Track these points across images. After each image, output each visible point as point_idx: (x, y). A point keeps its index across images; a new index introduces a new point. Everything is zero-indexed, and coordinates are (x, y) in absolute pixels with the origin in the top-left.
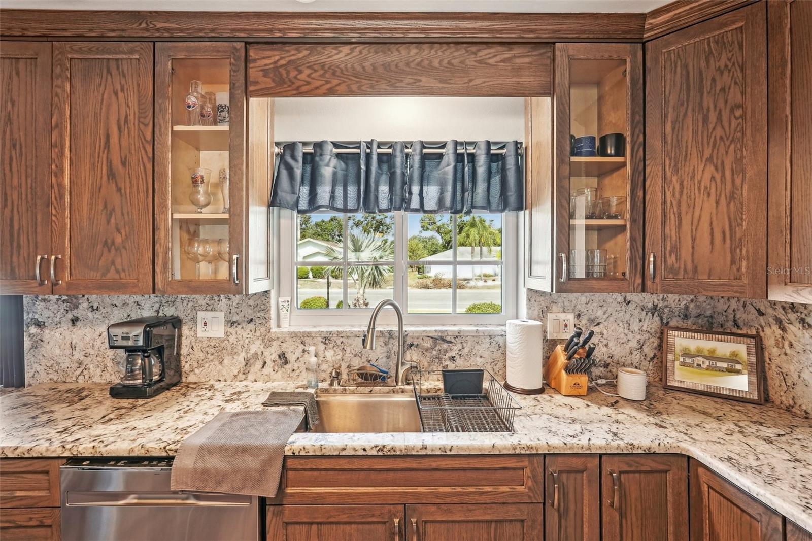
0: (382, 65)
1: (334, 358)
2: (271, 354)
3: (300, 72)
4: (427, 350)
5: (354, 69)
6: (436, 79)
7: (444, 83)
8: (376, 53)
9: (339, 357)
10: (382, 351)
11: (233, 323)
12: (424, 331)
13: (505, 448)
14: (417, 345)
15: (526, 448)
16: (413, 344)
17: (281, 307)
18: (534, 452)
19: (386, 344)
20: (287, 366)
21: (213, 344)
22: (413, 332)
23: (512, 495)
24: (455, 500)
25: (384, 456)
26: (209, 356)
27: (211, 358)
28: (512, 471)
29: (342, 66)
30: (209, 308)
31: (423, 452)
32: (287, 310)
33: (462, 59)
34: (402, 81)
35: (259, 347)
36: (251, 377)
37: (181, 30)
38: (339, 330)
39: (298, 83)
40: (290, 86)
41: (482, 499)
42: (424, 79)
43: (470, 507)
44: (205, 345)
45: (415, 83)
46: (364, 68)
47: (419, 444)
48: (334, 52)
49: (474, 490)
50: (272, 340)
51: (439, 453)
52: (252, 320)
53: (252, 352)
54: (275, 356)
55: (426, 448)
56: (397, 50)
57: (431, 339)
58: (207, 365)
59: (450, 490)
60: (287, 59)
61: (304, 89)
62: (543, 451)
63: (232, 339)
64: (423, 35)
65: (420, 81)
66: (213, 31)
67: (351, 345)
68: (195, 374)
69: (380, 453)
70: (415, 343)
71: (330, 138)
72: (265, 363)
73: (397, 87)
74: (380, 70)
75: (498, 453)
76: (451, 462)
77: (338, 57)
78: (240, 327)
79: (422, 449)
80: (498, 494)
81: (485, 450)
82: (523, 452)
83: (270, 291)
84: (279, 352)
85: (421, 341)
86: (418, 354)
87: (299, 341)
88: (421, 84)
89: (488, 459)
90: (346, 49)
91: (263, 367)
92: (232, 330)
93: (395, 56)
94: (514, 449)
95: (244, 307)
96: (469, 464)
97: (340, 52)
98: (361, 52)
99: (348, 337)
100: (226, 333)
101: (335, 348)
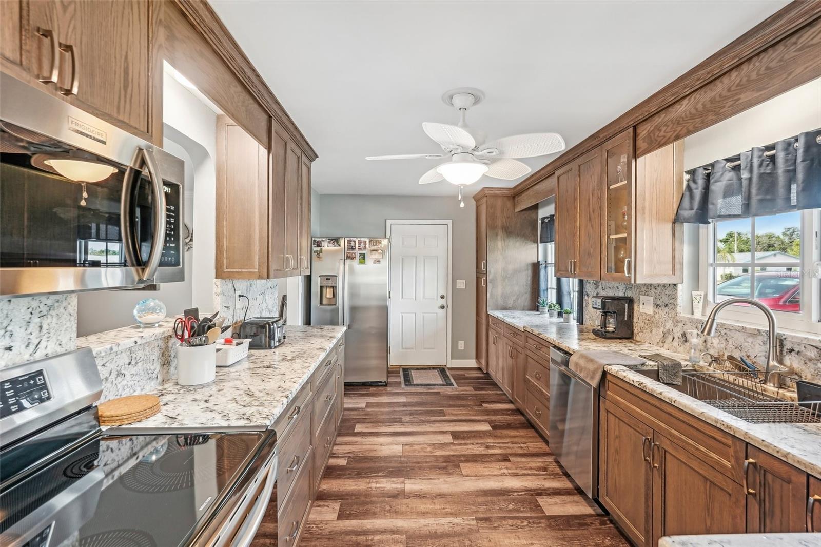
0: (710, 100)
1: (719, 346)
2: (678, 333)
3: (660, 131)
4: (810, 360)
5: (690, 113)
6: (753, 91)
7: (761, 91)
8: (705, 92)
9: (723, 346)
10: (760, 350)
11: (658, 305)
12: (805, 338)
13: (709, 418)
14: (798, 352)
15: (725, 426)
16: (794, 350)
17: (694, 299)
18: (732, 433)
19: (764, 343)
20: (688, 344)
21: (647, 318)
22: (793, 337)
23: (718, 463)
24: (681, 444)
25: (641, 389)
26: (645, 326)
27: (647, 327)
28: (722, 445)
29: (683, 116)
30: (646, 294)
31: (659, 396)
32: (699, 302)
33: (779, 58)
34: (724, 107)
35: (671, 326)
36: (666, 346)
37: (609, 135)
38: (722, 322)
39: (659, 139)
40: (655, 143)
41: (697, 453)
42: (742, 96)
43: (692, 456)
44: (644, 318)
45: (735, 103)
46: (696, 109)
47: (659, 391)
48: (679, 107)
49: (692, 443)
50: (678, 322)
51: (668, 401)
52: (667, 305)
53: (667, 328)
54: (679, 334)
55: (661, 394)
56: (722, 82)
57: (816, 349)
58: (644, 331)
59: (677, 434)
60: (654, 126)
61: (663, 142)
62: (740, 435)
63: (657, 316)
64: (737, 59)
65: (739, 99)
66: (620, 128)
67: (732, 337)
68: (639, 336)
69: (640, 387)
70: (796, 350)
71: (721, 157)
72: (674, 338)
73: (721, 113)
74: (709, 105)
75: (704, 419)
76: (678, 413)
77: (681, 109)
78: (661, 308)
79: (659, 394)
80: (708, 456)
81: (695, 412)
82: (723, 428)
83: (677, 284)
84: (682, 332)
85: (803, 349)
86: (799, 362)
87: (695, 326)
88: (740, 101)
89: (701, 423)
90: (685, 101)
91: (673, 341)
92: (657, 310)
93: (719, 88)
94: (717, 422)
95: (663, 296)
96: (689, 420)
97: (682, 105)
98: (695, 98)
99: (730, 329)
100: (654, 312)
101: (720, 337)
